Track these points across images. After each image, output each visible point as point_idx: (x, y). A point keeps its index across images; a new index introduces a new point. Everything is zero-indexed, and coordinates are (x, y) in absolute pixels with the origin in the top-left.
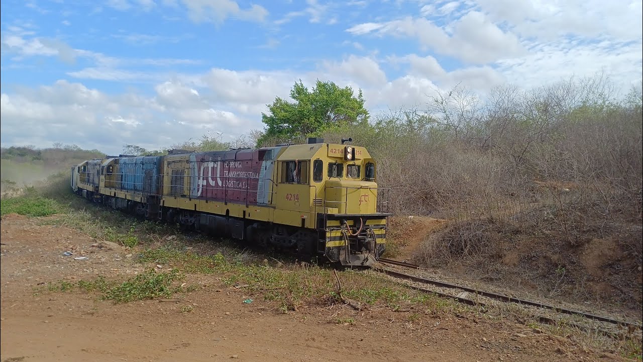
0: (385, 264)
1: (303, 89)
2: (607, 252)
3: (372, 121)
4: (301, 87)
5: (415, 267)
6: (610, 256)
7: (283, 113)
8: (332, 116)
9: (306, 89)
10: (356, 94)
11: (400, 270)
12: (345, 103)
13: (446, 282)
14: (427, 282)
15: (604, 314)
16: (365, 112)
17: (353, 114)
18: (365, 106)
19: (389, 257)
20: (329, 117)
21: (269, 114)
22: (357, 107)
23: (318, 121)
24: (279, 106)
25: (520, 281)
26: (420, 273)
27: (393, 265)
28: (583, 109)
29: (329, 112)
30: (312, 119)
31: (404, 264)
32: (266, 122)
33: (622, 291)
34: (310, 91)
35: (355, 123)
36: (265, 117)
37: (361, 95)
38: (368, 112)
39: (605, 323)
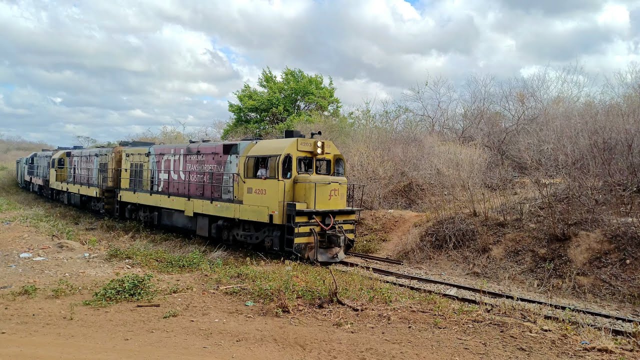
0: (367, 261)
1: (271, 77)
2: (595, 245)
3: (344, 110)
4: (269, 75)
5: (398, 262)
6: (598, 250)
7: (251, 102)
8: (302, 105)
9: (275, 77)
10: (326, 82)
11: (383, 266)
12: (315, 92)
13: (432, 278)
14: (413, 278)
15: (596, 309)
16: (337, 101)
17: (324, 103)
18: (336, 95)
19: (370, 253)
20: (299, 106)
21: (236, 102)
22: (328, 96)
23: (288, 111)
24: (247, 94)
25: (507, 276)
26: (404, 269)
27: (376, 261)
28: (558, 100)
29: (299, 102)
30: (281, 108)
31: (387, 260)
32: (233, 111)
33: (611, 285)
34: (279, 79)
35: (326, 113)
36: (231, 106)
37: (331, 83)
38: (340, 101)
39: (599, 318)
